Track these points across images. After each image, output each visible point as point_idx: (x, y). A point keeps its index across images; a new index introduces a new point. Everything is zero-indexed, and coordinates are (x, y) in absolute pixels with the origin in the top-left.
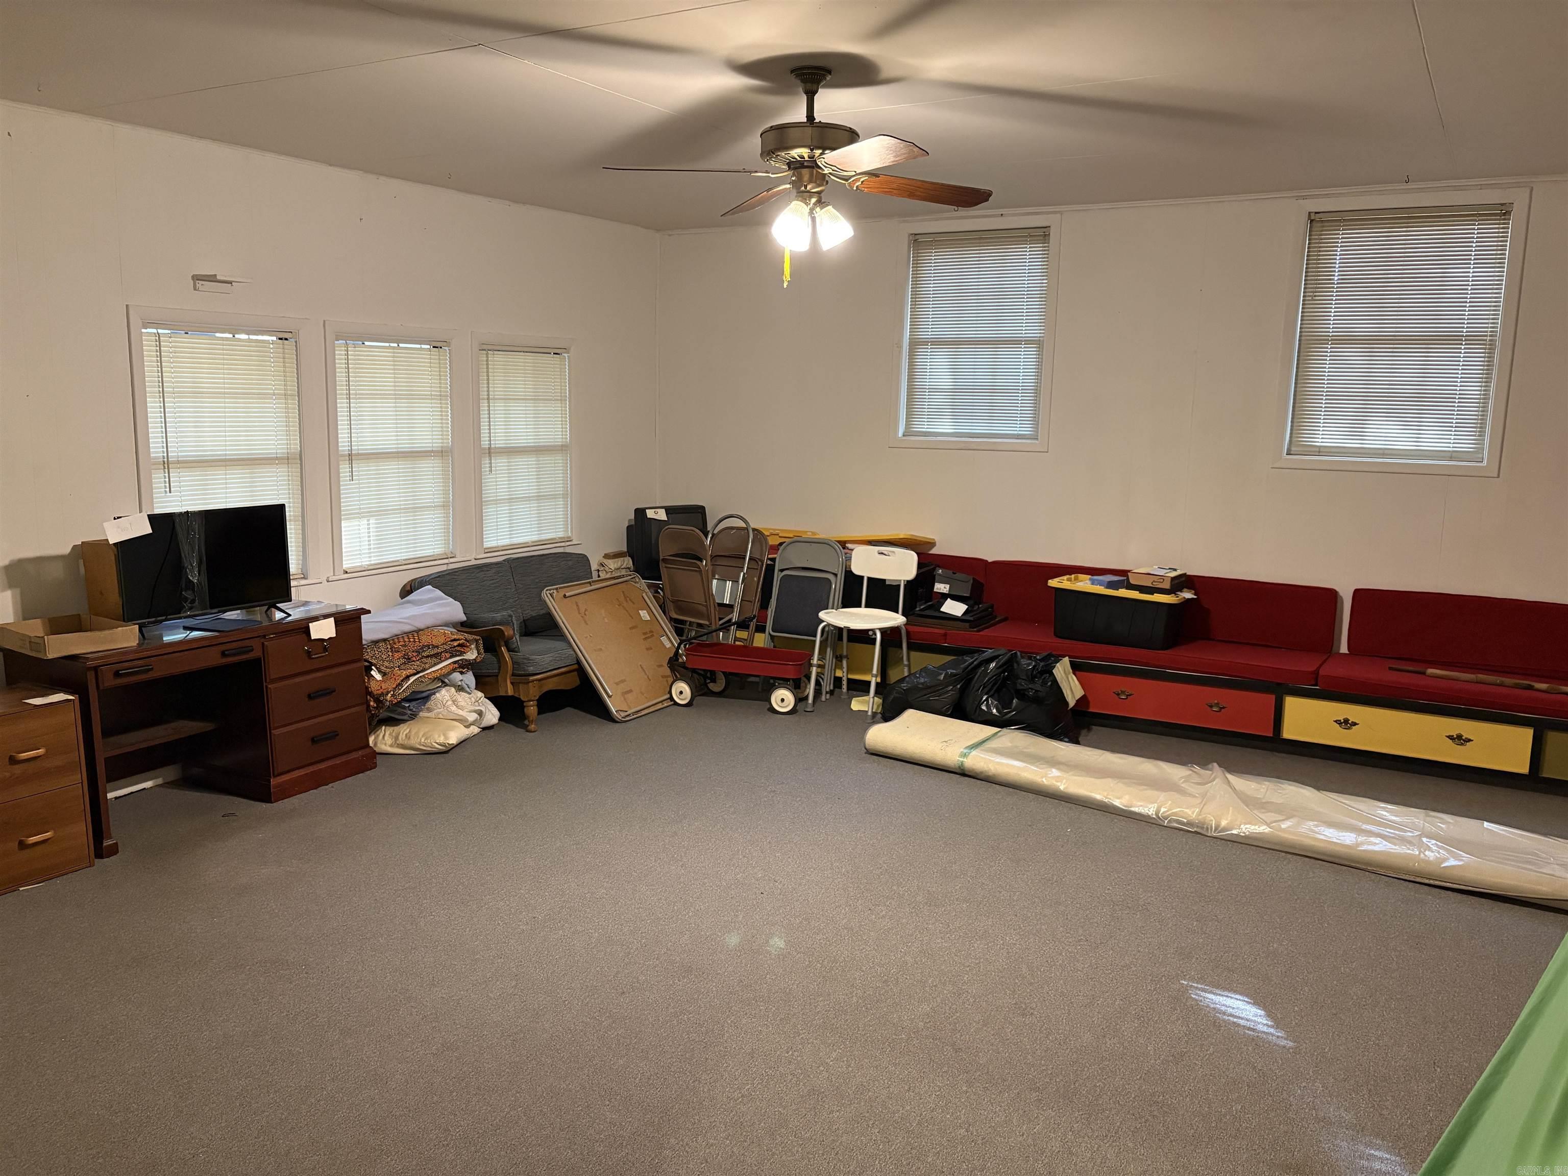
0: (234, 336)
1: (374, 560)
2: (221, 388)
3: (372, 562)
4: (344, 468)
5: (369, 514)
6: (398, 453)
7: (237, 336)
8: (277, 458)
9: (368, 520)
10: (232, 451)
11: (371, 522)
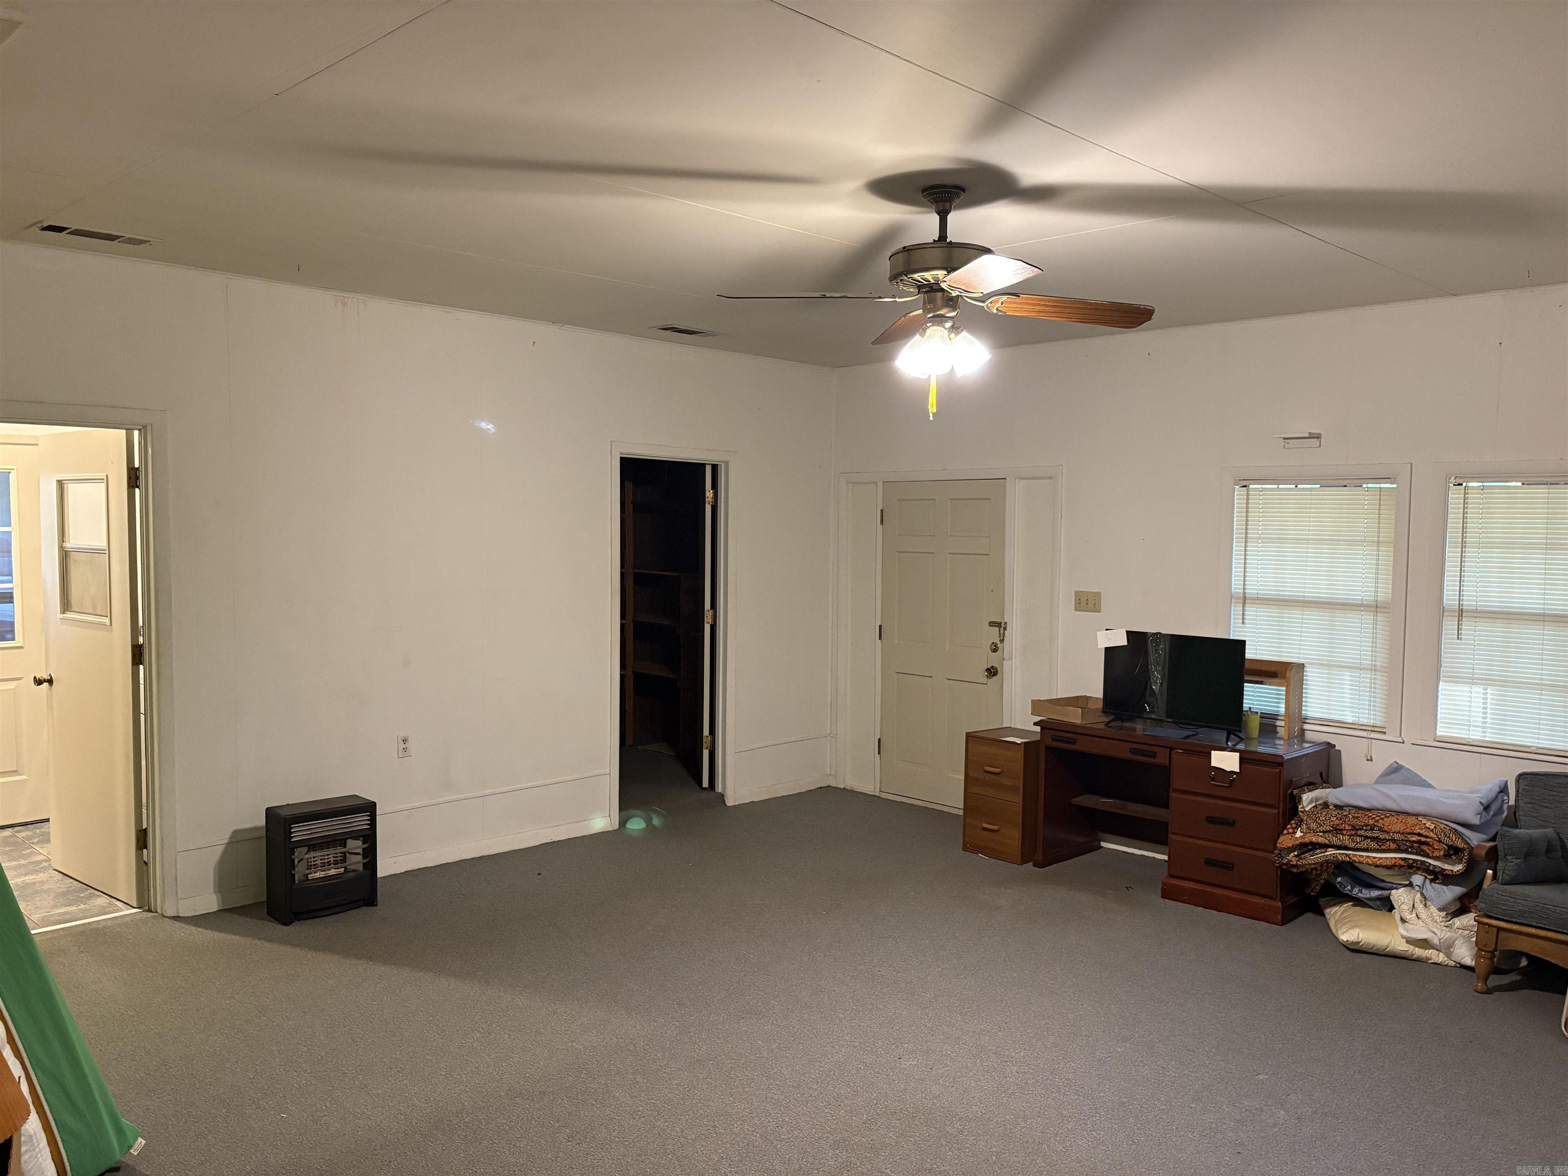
0: (1296, 486)
1: (1490, 737)
2: (1306, 535)
3: (1487, 739)
4: (1450, 625)
5: (1487, 681)
6: (1544, 615)
7: (1299, 486)
8: (1362, 605)
9: (1486, 689)
10: (1310, 592)
11: (1489, 691)
